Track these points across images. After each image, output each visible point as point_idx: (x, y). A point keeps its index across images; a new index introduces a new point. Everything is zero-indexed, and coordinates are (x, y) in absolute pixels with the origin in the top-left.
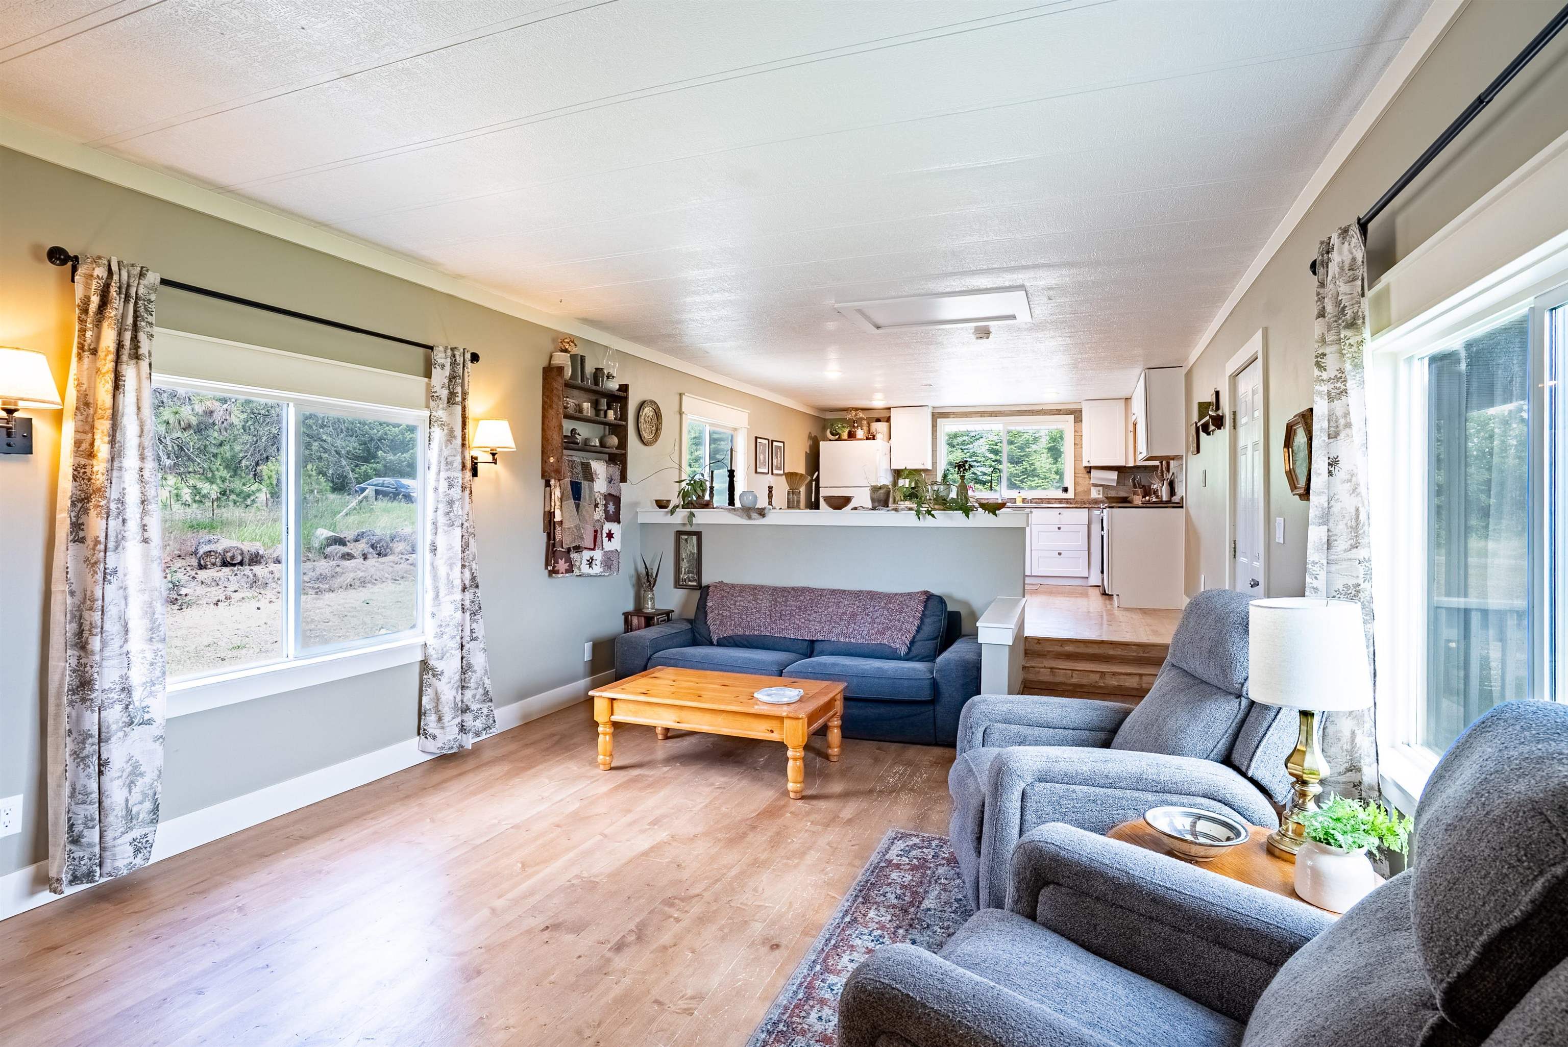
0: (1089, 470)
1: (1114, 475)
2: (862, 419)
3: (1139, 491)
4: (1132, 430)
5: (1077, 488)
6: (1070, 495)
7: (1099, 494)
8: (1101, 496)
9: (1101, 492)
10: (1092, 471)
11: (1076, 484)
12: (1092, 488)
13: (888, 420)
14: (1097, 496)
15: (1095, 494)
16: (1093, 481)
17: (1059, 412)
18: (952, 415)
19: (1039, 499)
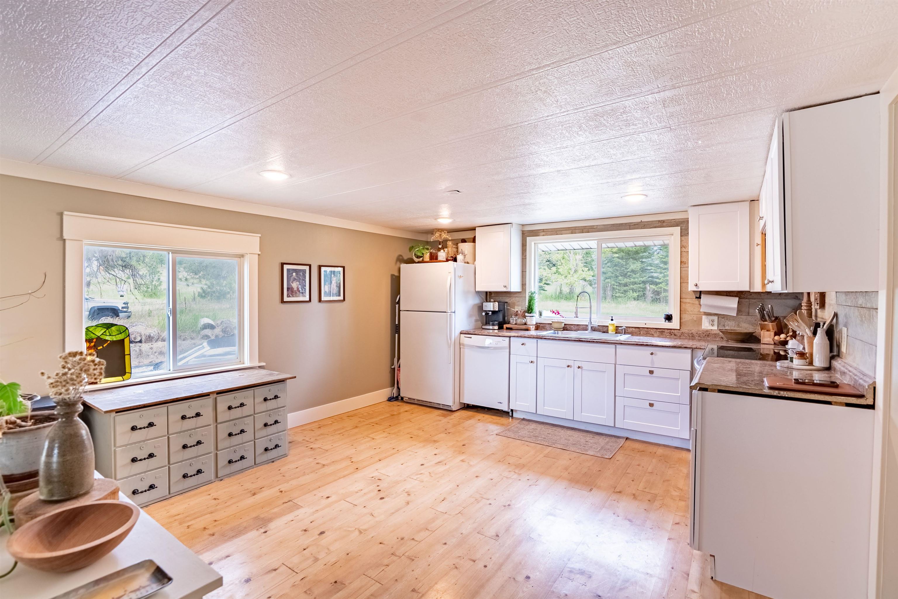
0: (699, 295)
1: (733, 303)
3: (770, 325)
4: (759, 242)
5: (684, 316)
6: (675, 324)
7: (713, 325)
8: (715, 328)
9: (716, 323)
10: (702, 296)
11: (681, 312)
12: (704, 317)
13: (474, 240)
14: (711, 328)
15: (707, 325)
16: (703, 310)
17: (662, 224)
18: (543, 233)
19: (635, 328)
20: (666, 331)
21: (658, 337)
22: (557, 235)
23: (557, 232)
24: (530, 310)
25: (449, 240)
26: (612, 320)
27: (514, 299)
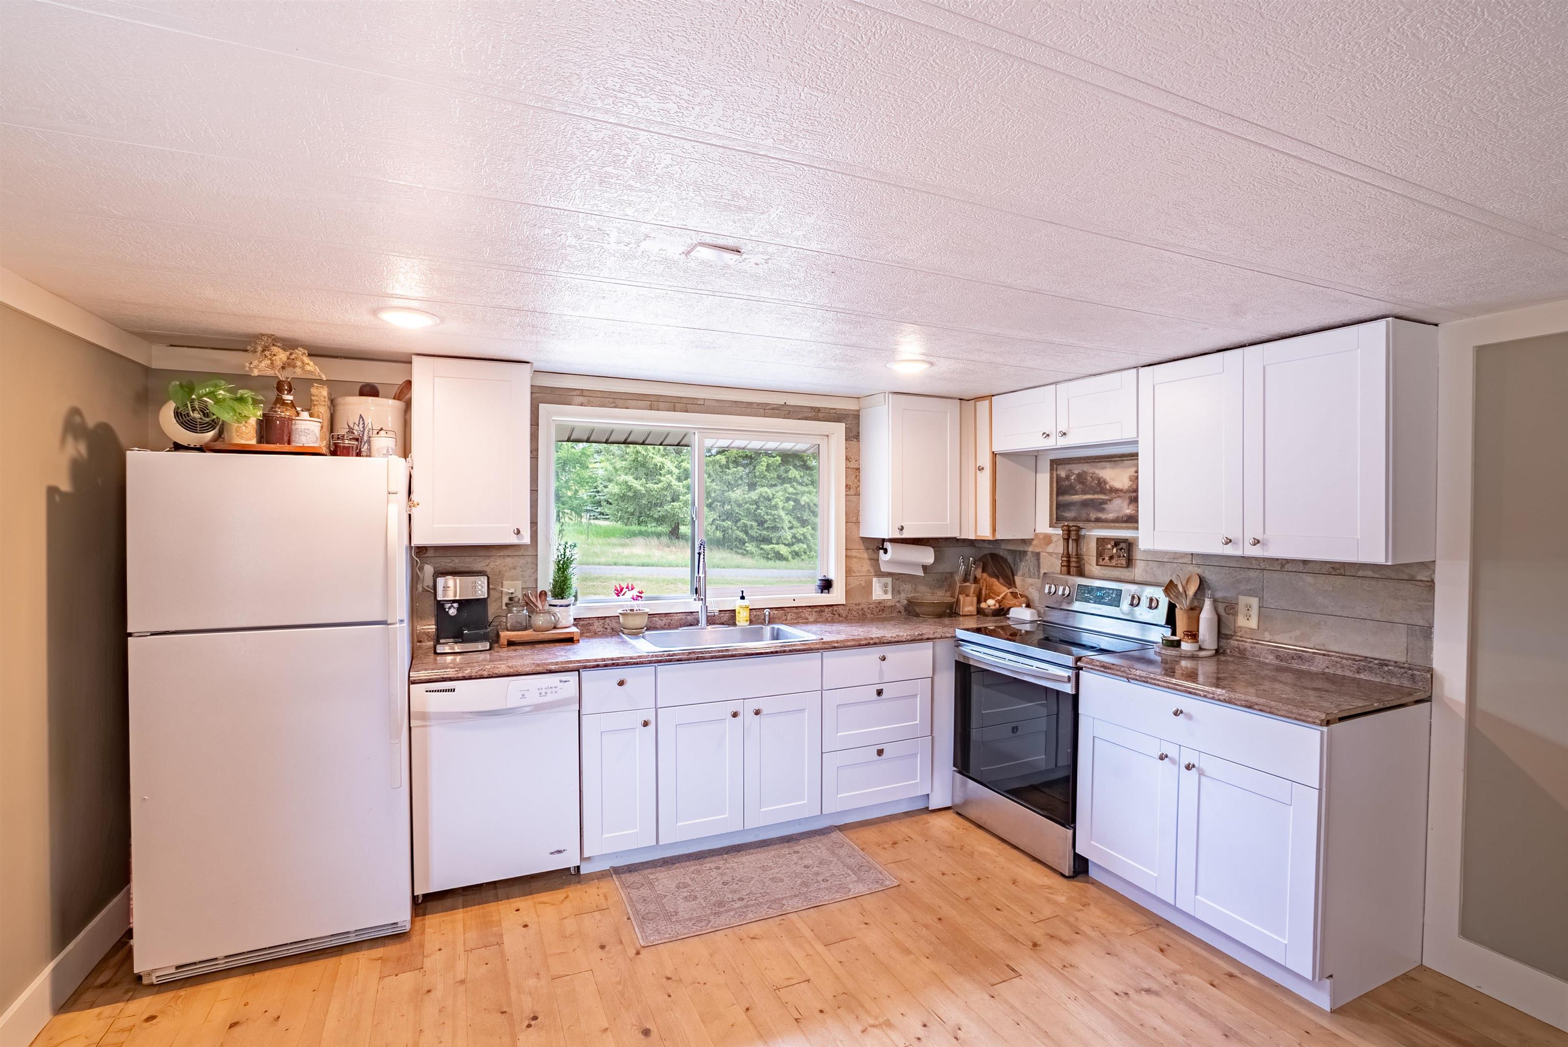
0: (876, 544)
1: (927, 556)
2: (310, 382)
3: (972, 588)
4: (986, 464)
5: (849, 580)
6: (837, 596)
7: (886, 592)
8: (889, 597)
9: (890, 588)
10: (885, 546)
11: (849, 572)
12: (874, 580)
13: (404, 394)
14: (883, 598)
15: (879, 592)
17: (816, 414)
18: (580, 399)
19: (777, 608)
20: (827, 610)
21: (816, 622)
22: (616, 407)
23: (617, 401)
24: (561, 589)
25: (320, 381)
26: (743, 598)
27: (499, 562)
